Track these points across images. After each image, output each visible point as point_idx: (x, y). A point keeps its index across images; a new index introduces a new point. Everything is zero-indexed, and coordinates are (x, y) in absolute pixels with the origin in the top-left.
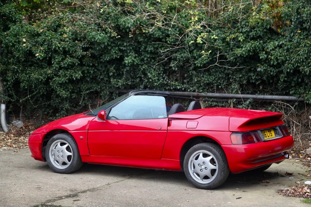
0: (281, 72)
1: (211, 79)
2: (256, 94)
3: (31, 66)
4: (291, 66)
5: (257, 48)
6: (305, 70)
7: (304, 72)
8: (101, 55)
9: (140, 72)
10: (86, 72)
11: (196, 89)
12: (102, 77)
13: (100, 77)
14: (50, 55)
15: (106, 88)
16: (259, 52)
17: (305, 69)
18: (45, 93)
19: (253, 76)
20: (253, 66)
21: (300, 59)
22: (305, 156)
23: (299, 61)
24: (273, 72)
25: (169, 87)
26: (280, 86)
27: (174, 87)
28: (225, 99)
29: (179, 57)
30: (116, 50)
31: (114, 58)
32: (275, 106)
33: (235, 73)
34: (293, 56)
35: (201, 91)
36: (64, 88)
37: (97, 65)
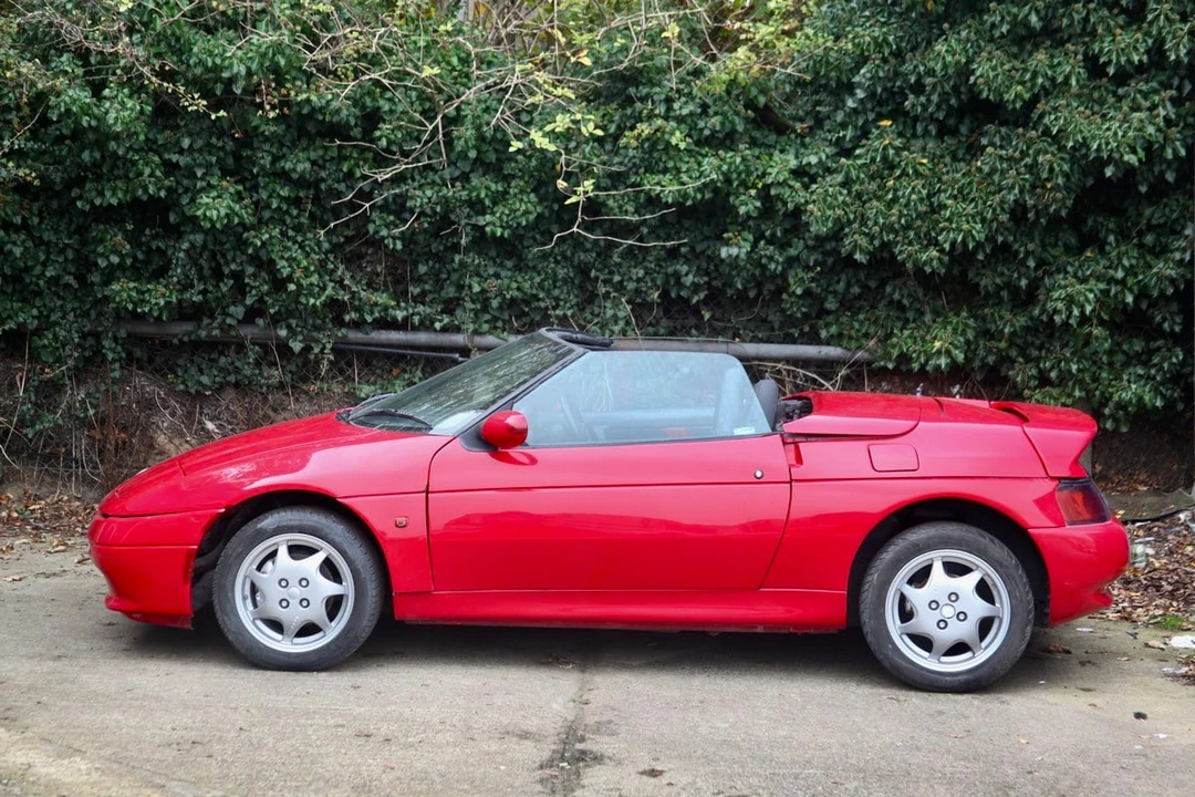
1: (530, 285)
5: (735, 176)
6: (918, 255)
7: (916, 264)
8: (78, 183)
11: (468, 323)
12: (52, 274)
13: (43, 272)
16: (734, 190)
19: (687, 274)
24: (776, 260)
27: (377, 315)
29: (422, 198)
30: (154, 166)
35: (486, 327)
37: (35, 221)
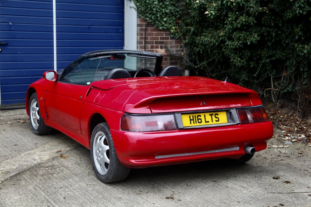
3: (208, 26)
10: (265, 34)
12: (287, 42)
13: (285, 41)
14: (224, 13)
15: (293, 56)
18: (221, 60)
30: (301, 4)
31: (298, 15)
36: (239, 55)
37: (280, 25)
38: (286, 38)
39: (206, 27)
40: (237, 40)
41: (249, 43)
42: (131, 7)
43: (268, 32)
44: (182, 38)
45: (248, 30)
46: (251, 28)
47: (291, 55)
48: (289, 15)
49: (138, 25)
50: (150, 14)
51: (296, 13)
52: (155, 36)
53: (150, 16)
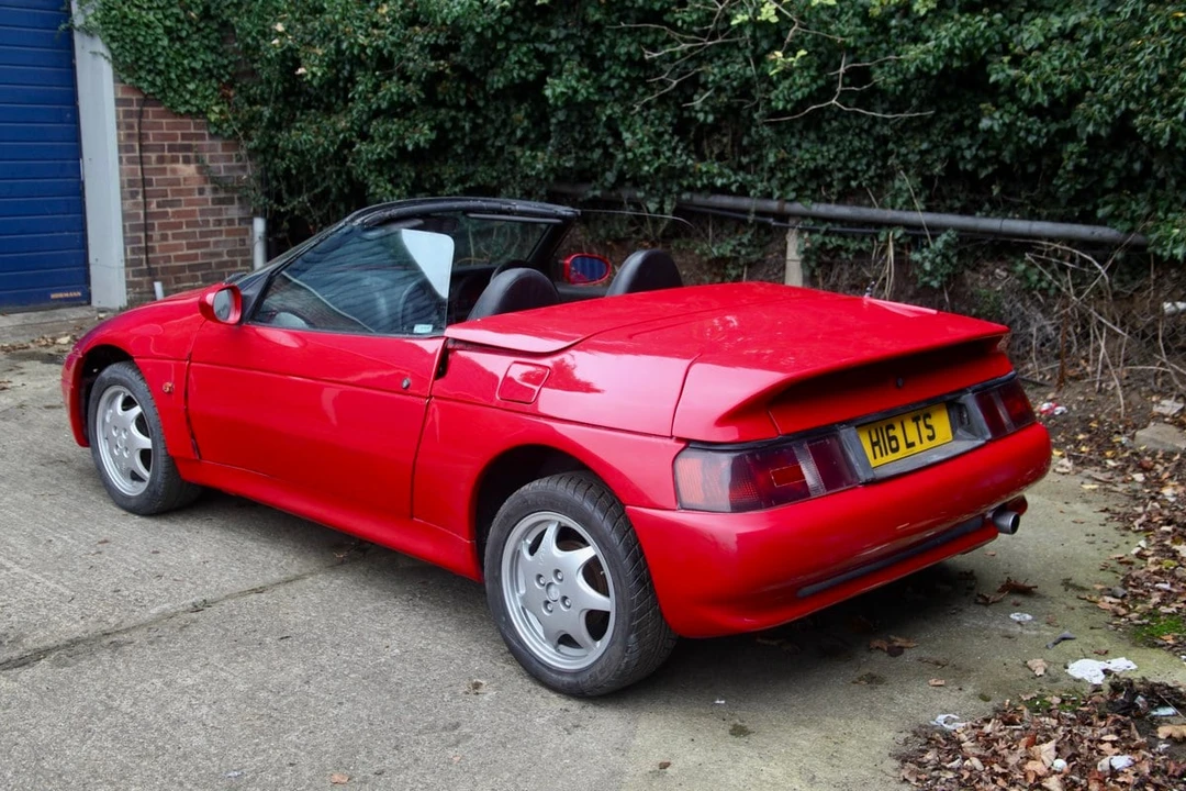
0: (1070, 135)
1: (823, 156)
2: (978, 214)
3: (308, 106)
4: (1100, 112)
5: (981, 42)
6: (1156, 126)
7: (1152, 136)
8: (485, 71)
9: (601, 130)
10: (448, 125)
11: (775, 190)
12: (499, 144)
13: (494, 142)
14: (346, 73)
15: (514, 178)
16: (989, 58)
17: (1155, 123)
18: (346, 190)
19: (969, 147)
20: (969, 111)
21: (1137, 82)
22: (1128, 460)
23: (1136, 93)
24: (1036, 132)
25: (691, 179)
26: (1063, 187)
27: (705, 181)
28: (870, 228)
29: (715, 75)
30: (521, 55)
31: (517, 81)
32: (1037, 260)
33: (908, 135)
34: (1113, 73)
35: (792, 195)
36: (390, 176)
37: (481, 103)
38: (497, 135)
39: (301, 106)
40: (381, 139)
41: (410, 148)
42: (94, 53)
43: (454, 119)
44: (241, 134)
45: (407, 116)
46: (414, 111)
47: (509, 176)
48: (497, 81)
49: (119, 102)
50: (149, 72)
51: (513, 77)
52: (168, 129)
53: (149, 78)
